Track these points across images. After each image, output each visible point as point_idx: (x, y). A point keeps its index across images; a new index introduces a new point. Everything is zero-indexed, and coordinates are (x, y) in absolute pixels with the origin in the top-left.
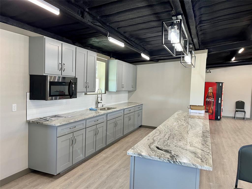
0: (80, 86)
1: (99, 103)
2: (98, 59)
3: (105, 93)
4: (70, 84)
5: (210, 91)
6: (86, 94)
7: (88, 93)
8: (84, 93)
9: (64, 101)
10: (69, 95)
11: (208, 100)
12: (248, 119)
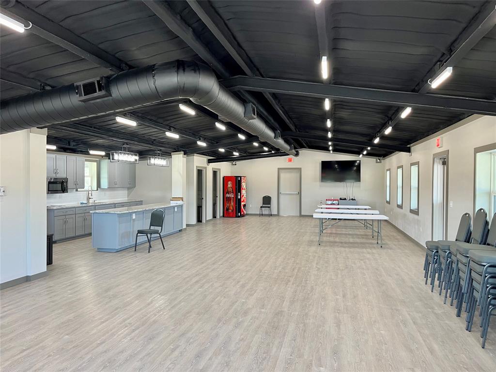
0: (70, 185)
1: (90, 198)
2: (86, 160)
3: (97, 190)
4: (62, 183)
5: (229, 186)
6: (77, 190)
7: (79, 190)
8: (75, 190)
9: (58, 195)
10: (62, 190)
11: (228, 195)
12: (275, 215)
